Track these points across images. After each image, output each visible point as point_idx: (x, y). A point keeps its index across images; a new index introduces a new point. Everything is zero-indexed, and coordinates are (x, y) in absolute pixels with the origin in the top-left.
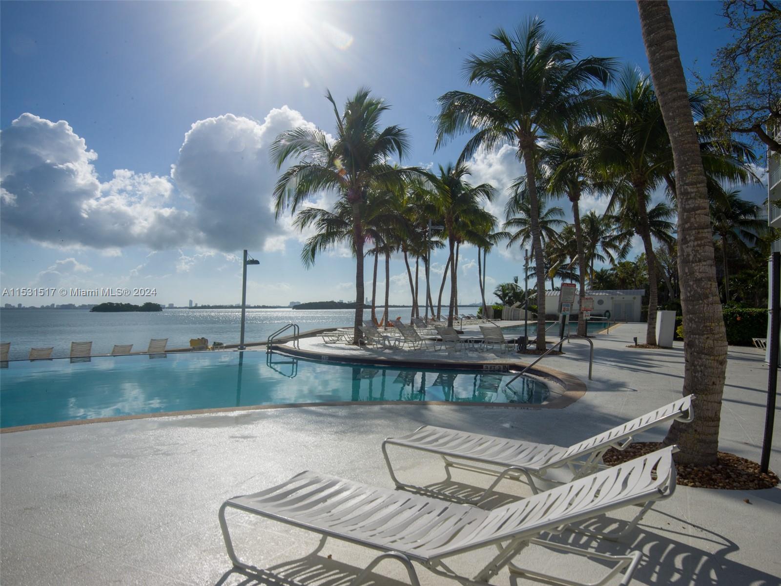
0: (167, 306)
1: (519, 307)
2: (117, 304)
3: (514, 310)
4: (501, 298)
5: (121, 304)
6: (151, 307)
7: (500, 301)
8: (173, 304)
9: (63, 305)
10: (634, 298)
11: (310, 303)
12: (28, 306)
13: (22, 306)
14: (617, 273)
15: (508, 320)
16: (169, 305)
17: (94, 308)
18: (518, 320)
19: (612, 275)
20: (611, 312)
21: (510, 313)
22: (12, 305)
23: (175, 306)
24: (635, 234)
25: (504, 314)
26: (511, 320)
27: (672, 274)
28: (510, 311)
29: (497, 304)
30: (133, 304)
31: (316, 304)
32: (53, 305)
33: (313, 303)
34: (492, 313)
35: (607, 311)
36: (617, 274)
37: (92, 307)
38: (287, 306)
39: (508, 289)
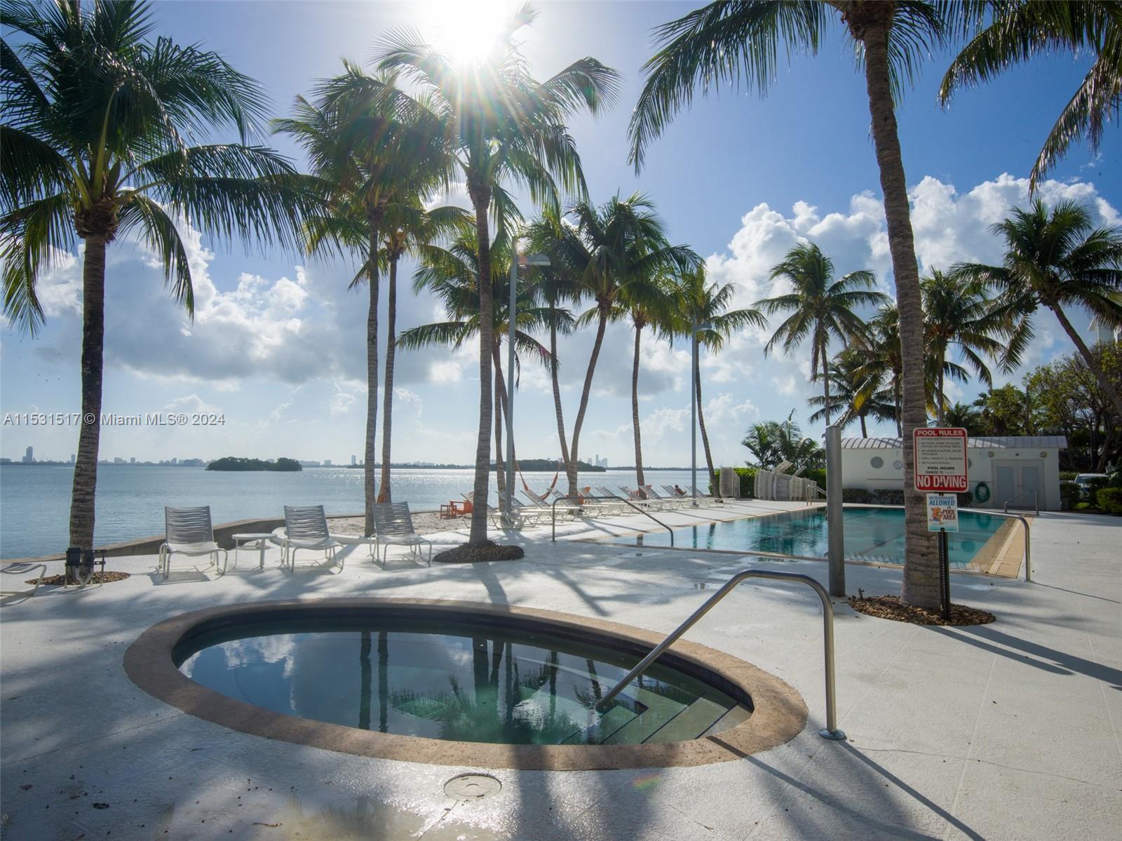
0: (322, 463)
1: (790, 471)
2: (242, 460)
3: (779, 478)
4: (756, 454)
5: (246, 459)
6: (287, 465)
7: (755, 460)
8: (330, 461)
9: (187, 461)
10: (1044, 455)
12: (142, 461)
13: (136, 461)
14: (986, 410)
15: (767, 499)
16: (325, 461)
17: (211, 465)
18: (786, 499)
19: (978, 415)
20: (990, 486)
21: (770, 484)
22: (124, 459)
23: (332, 463)
24: (1040, 306)
25: (759, 486)
26: (773, 499)
27: (1102, 410)
28: (770, 479)
29: (749, 464)
30: (264, 460)
32: (175, 460)
34: (735, 482)
35: (982, 484)
36: (986, 413)
37: (208, 465)
39: (772, 433)
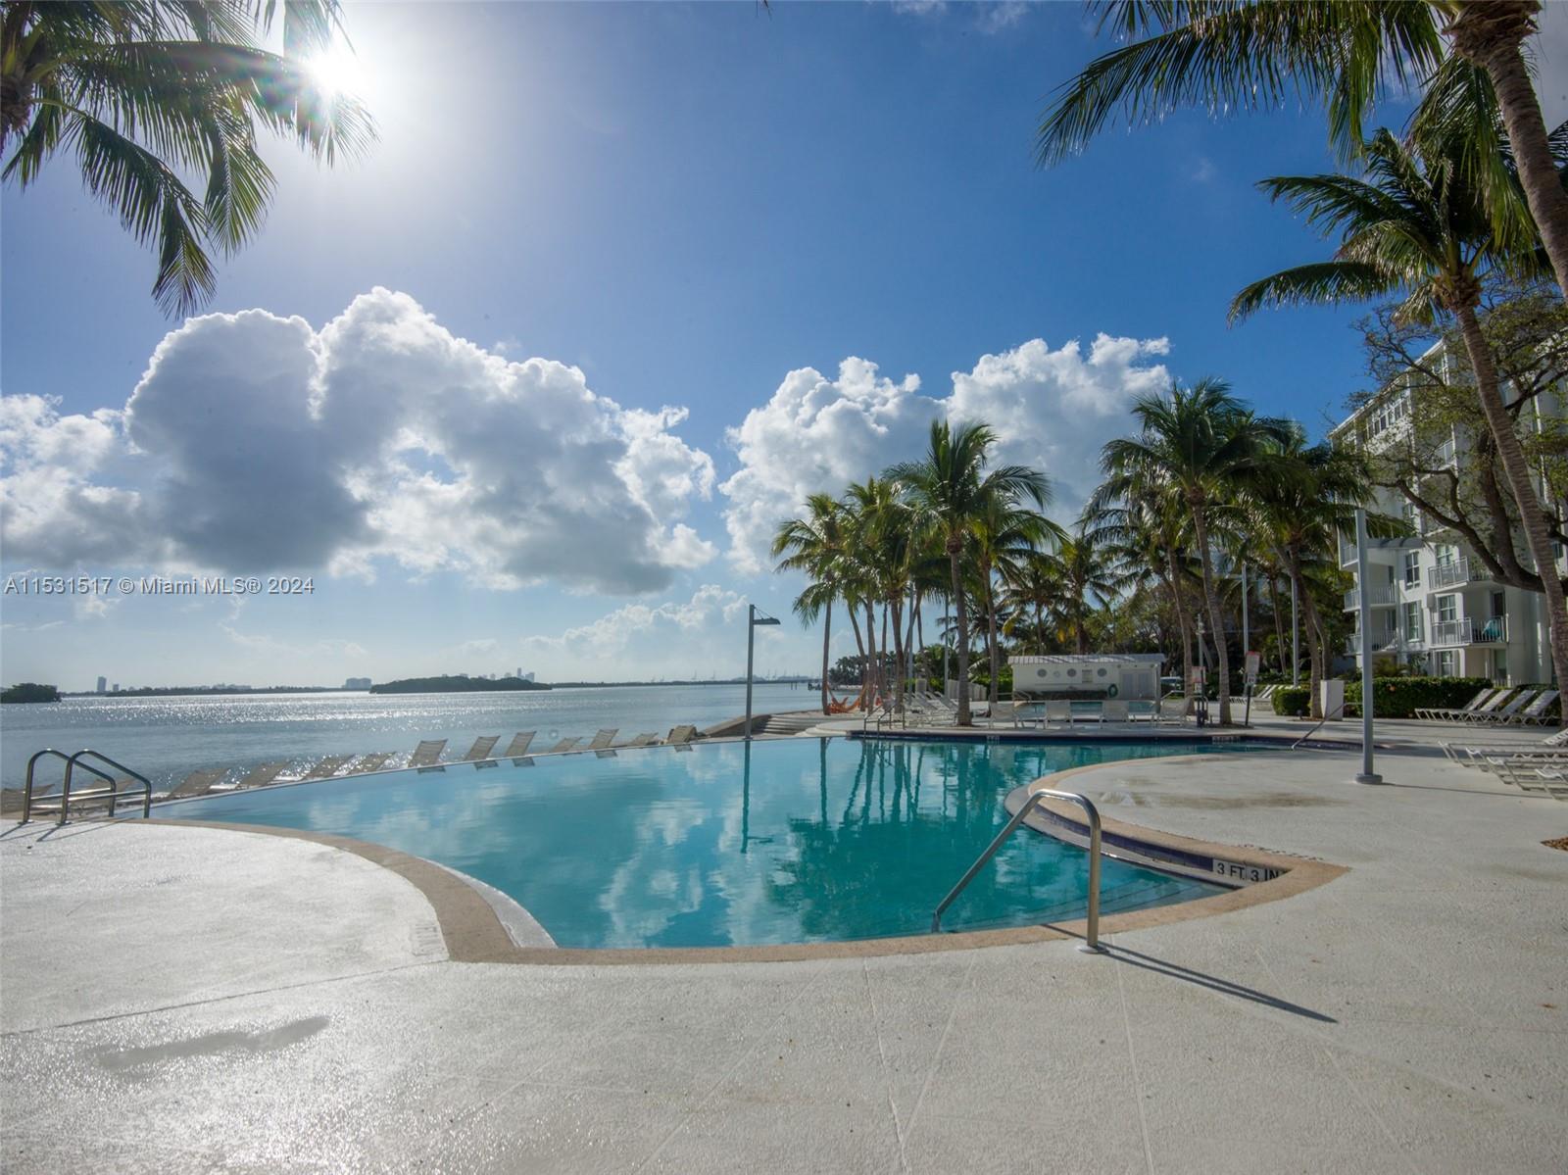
11: (411, 680)
20: (1118, 686)
31: (424, 681)
33: (418, 680)
35: (1113, 686)
38: (340, 687)
